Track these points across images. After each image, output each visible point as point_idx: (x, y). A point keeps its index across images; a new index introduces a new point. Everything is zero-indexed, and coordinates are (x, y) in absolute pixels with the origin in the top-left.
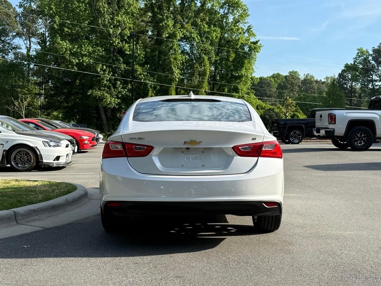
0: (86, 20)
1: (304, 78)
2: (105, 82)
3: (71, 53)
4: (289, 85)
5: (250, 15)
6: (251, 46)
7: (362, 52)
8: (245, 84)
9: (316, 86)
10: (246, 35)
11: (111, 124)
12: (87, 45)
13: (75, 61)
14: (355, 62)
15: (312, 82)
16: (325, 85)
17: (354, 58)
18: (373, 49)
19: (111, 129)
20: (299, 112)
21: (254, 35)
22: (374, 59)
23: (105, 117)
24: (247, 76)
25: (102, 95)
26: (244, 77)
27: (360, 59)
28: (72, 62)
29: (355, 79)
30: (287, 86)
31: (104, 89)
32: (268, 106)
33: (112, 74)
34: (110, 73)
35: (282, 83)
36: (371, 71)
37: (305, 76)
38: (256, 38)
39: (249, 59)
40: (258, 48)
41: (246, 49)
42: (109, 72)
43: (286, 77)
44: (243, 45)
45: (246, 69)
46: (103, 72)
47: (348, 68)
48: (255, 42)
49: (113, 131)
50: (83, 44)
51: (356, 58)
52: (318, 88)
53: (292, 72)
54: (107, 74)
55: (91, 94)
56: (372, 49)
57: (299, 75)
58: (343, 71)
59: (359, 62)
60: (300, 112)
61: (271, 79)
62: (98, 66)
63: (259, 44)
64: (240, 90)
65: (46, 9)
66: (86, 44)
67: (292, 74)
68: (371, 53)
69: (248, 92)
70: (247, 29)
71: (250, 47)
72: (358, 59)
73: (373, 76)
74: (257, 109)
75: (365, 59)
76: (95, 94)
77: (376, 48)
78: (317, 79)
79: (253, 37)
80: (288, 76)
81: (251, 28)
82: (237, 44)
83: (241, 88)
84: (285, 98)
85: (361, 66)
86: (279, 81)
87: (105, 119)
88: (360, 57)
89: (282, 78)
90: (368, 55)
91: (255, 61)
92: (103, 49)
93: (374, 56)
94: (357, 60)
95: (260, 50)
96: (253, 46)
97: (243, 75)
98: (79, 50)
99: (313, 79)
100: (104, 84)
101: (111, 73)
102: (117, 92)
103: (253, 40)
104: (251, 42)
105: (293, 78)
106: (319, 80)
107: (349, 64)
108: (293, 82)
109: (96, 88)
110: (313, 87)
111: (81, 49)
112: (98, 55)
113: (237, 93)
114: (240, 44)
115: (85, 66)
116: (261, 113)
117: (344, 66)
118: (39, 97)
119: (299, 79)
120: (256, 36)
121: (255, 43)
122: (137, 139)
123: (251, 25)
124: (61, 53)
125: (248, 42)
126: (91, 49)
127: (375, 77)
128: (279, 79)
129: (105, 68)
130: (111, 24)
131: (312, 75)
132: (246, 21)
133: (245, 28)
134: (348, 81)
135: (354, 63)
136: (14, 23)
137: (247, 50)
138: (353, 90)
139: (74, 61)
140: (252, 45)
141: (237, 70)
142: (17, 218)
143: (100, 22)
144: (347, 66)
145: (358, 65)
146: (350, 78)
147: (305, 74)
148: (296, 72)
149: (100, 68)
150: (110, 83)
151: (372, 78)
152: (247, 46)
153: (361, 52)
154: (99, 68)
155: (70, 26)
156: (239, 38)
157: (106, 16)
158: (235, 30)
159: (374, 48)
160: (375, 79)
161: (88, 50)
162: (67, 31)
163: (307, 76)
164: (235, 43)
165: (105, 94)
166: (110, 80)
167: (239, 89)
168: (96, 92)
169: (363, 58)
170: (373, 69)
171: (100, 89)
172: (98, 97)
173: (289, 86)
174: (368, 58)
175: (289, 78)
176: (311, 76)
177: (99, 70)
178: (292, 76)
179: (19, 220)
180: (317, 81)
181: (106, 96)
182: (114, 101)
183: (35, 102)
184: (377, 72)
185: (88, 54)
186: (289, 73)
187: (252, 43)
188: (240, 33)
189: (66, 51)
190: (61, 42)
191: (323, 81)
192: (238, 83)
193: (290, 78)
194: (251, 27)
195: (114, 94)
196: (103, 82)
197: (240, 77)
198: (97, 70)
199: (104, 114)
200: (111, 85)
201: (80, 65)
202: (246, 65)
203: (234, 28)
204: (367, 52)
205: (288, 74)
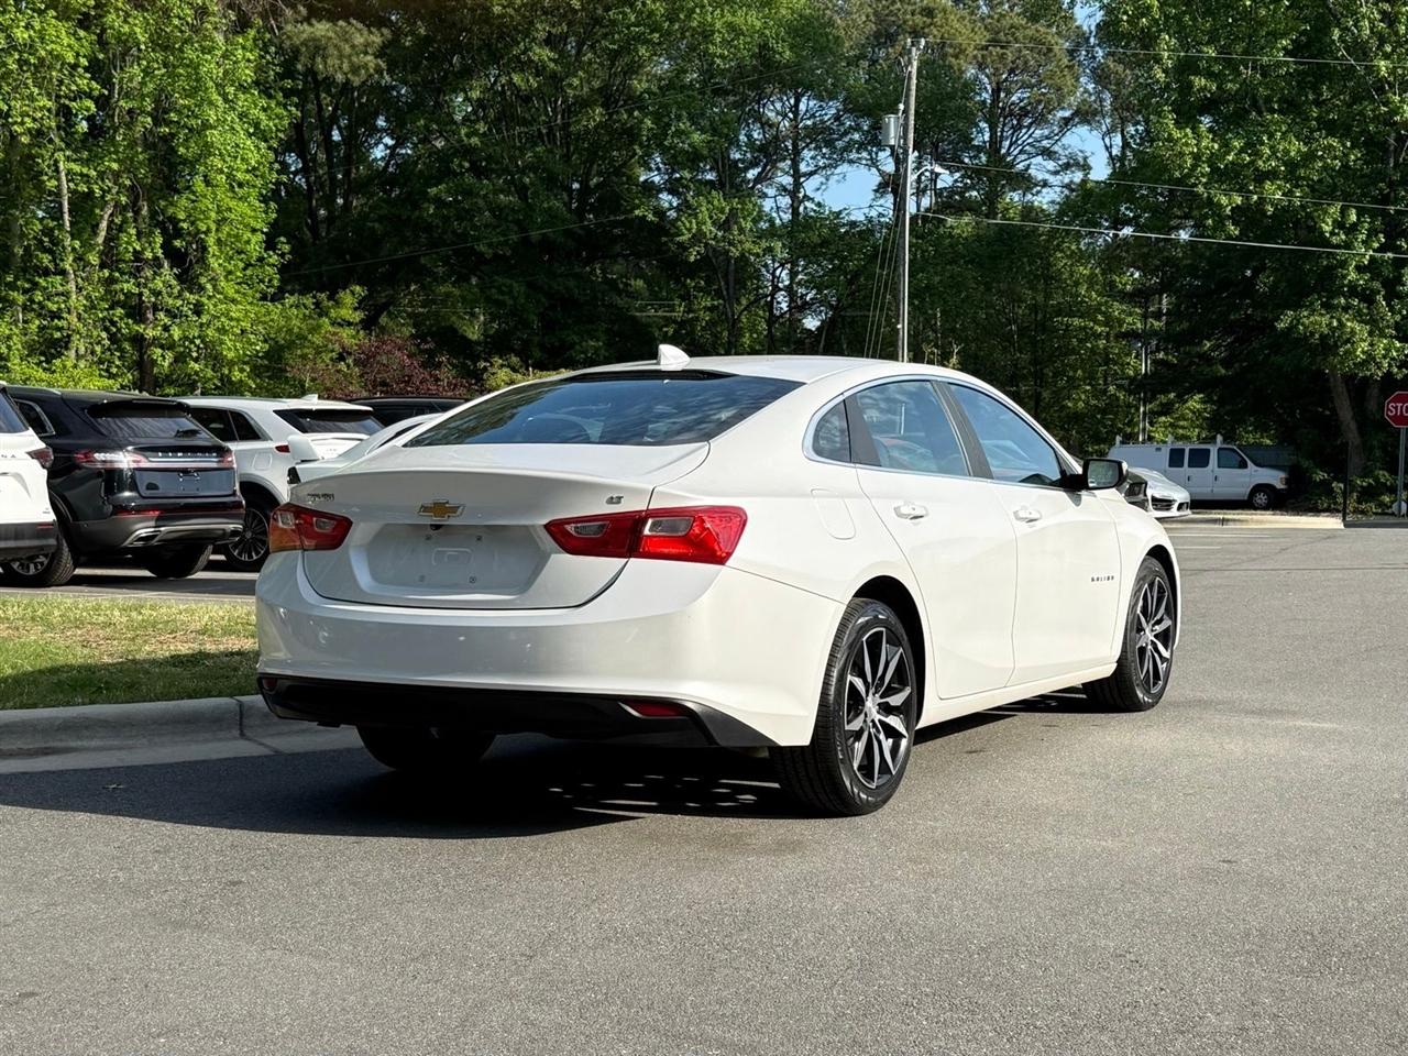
0: (1284, 35)
2: (1353, 276)
3: (1214, 170)
11: (1375, 443)
12: (1283, 134)
13: (1229, 201)
19: (1378, 464)
23: (1352, 418)
25: (1333, 330)
28: (1219, 205)
31: (1348, 303)
33: (1383, 240)
34: (1376, 236)
42: (1372, 233)
46: (1343, 237)
49: (1381, 472)
50: (1263, 132)
54: (1363, 242)
55: (1292, 328)
62: (1326, 212)
65: (1126, 13)
66: (1276, 131)
76: (1306, 327)
87: (1353, 426)
92: (1349, 144)
98: (1249, 156)
100: (1346, 282)
101: (1381, 236)
102: (1400, 313)
109: (1312, 303)
111: (1258, 154)
112: (1325, 168)
115: (1270, 217)
118: (1141, 347)
124: (1177, 174)
126: (1296, 148)
129: (1354, 218)
130: (1382, 41)
136: (1064, 76)
139: (1224, 200)
142: (245, 721)
143: (1335, 38)
149: (1333, 222)
150: (1372, 279)
154: (1330, 221)
155: (1216, 68)
157: (1364, 10)
161: (1287, 152)
162: (1203, 89)
165: (1349, 324)
166: (1373, 268)
168: (1312, 319)
171: (1328, 307)
172: (1317, 336)
177: (1327, 228)
179: (251, 727)
181: (1353, 332)
182: (1388, 350)
183: (1128, 364)
185: (1283, 168)
189: (1194, 167)
190: (1177, 134)
195: (1388, 321)
196: (1344, 277)
198: (1321, 227)
199: (1346, 403)
200: (1376, 285)
201: (1248, 217)
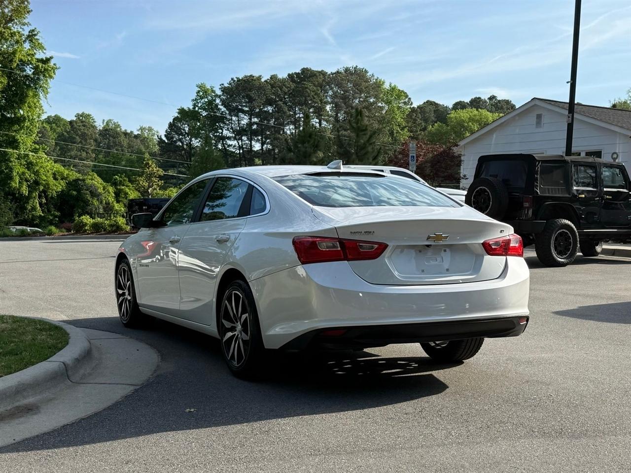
1: (103, 126)
4: (78, 137)
5: (32, 10)
6: (38, 65)
7: (206, 92)
8: (30, 133)
9: (125, 142)
10: (27, 46)
14: (195, 106)
15: (117, 133)
16: (139, 141)
17: (193, 100)
18: (222, 88)
20: (127, 186)
21: (42, 47)
22: (224, 103)
24: (32, 119)
26: (27, 120)
27: (202, 101)
29: (194, 133)
30: (74, 138)
32: (74, 175)
35: (65, 134)
36: (220, 122)
37: (105, 124)
38: (44, 53)
39: (36, 88)
40: (50, 71)
41: (29, 71)
43: (71, 122)
44: (23, 63)
45: (29, 107)
47: (184, 115)
48: (45, 59)
51: (196, 100)
52: (130, 146)
53: (81, 116)
56: (220, 87)
57: (95, 122)
58: (175, 119)
59: (201, 106)
60: (129, 186)
61: (45, 125)
63: (52, 63)
64: (21, 144)
67: (81, 118)
68: (219, 92)
69: (35, 149)
70: (29, 36)
71: (36, 68)
72: (199, 101)
73: (224, 130)
74: (55, 180)
75: (210, 103)
77: (226, 85)
78: (126, 130)
79: (40, 51)
80: (76, 122)
81: (35, 35)
82: (12, 59)
83: (22, 140)
84: (145, 162)
85: (204, 114)
86: (59, 130)
88: (202, 98)
89: (64, 125)
90: (215, 96)
91: (47, 94)
93: (224, 98)
94: (198, 103)
95: (55, 74)
96: (42, 67)
97: (25, 117)
99: (119, 129)
103: (40, 55)
104: (37, 59)
105: (84, 126)
106: (129, 131)
107: (186, 108)
108: (85, 133)
110: (120, 143)
113: (13, 149)
114: (17, 62)
116: (62, 187)
117: (178, 111)
119: (94, 127)
120: (45, 49)
121: (46, 61)
122: (363, 233)
123: (35, 28)
125: (32, 59)
127: (227, 132)
128: (59, 127)
131: (117, 122)
132: (26, 21)
133: (26, 33)
134: (184, 135)
135: (193, 108)
137: (30, 73)
138: (193, 152)
140: (40, 65)
141: (13, 107)
144: (182, 111)
145: (200, 110)
146: (187, 132)
147: (104, 120)
148: (89, 115)
151: (222, 133)
152: (31, 66)
153: (203, 92)
156: (16, 50)
158: (8, 35)
159: (222, 86)
160: (228, 136)
163: (107, 124)
164: (8, 58)
167: (20, 142)
169: (206, 100)
170: (222, 119)
173: (78, 139)
174: (215, 100)
175: (78, 124)
176: (114, 124)
178: (82, 122)
180: (126, 134)
184: (229, 125)
186: (76, 116)
187: (39, 60)
188: (17, 42)
191: (136, 133)
192: (15, 131)
193: (80, 126)
194: (36, 33)
197: (19, 120)
202: (30, 100)
203: (4, 32)
204: (213, 91)
205: (75, 119)
